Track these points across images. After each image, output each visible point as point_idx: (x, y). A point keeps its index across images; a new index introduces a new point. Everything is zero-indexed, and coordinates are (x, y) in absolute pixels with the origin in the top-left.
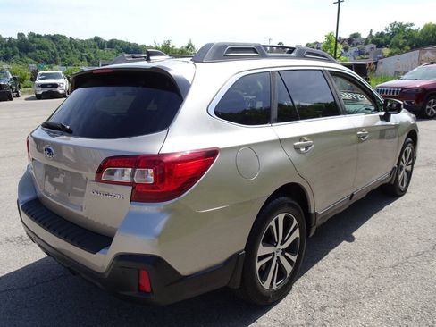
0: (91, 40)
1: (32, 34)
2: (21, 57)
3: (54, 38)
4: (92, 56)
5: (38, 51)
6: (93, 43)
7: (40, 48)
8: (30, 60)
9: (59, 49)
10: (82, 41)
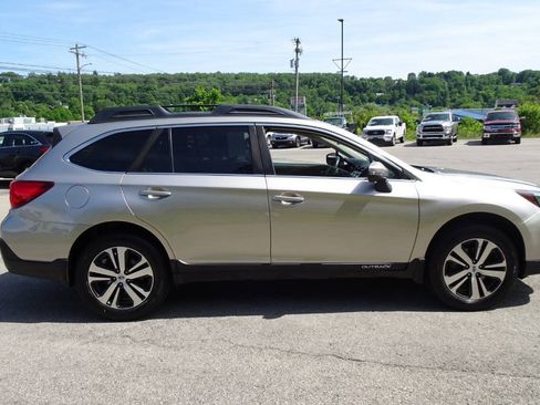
0: (494, 74)
1: (424, 74)
2: (407, 99)
3: (447, 76)
4: (492, 94)
5: (426, 92)
6: (495, 78)
7: (430, 88)
8: (415, 102)
9: (450, 89)
10: (482, 76)
